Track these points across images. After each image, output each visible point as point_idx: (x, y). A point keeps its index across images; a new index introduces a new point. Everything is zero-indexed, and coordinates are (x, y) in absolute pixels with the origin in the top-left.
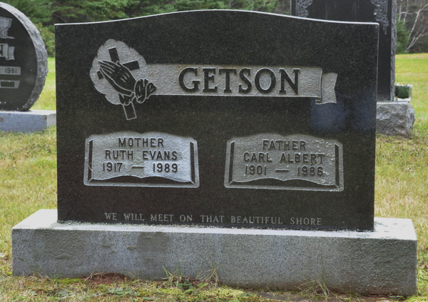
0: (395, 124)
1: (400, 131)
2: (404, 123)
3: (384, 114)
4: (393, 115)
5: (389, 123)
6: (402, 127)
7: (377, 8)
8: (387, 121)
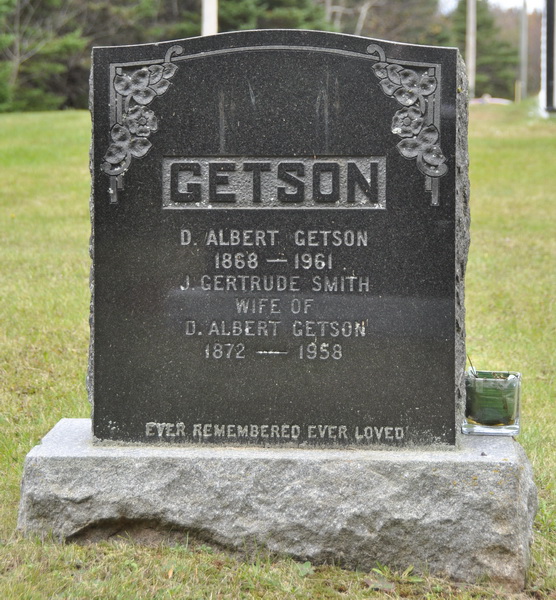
0: (479, 540)
1: (494, 564)
2: (509, 536)
3: (435, 500)
4: (469, 505)
5: (456, 534)
6: (503, 550)
7: (403, 109)
8: (450, 529)
